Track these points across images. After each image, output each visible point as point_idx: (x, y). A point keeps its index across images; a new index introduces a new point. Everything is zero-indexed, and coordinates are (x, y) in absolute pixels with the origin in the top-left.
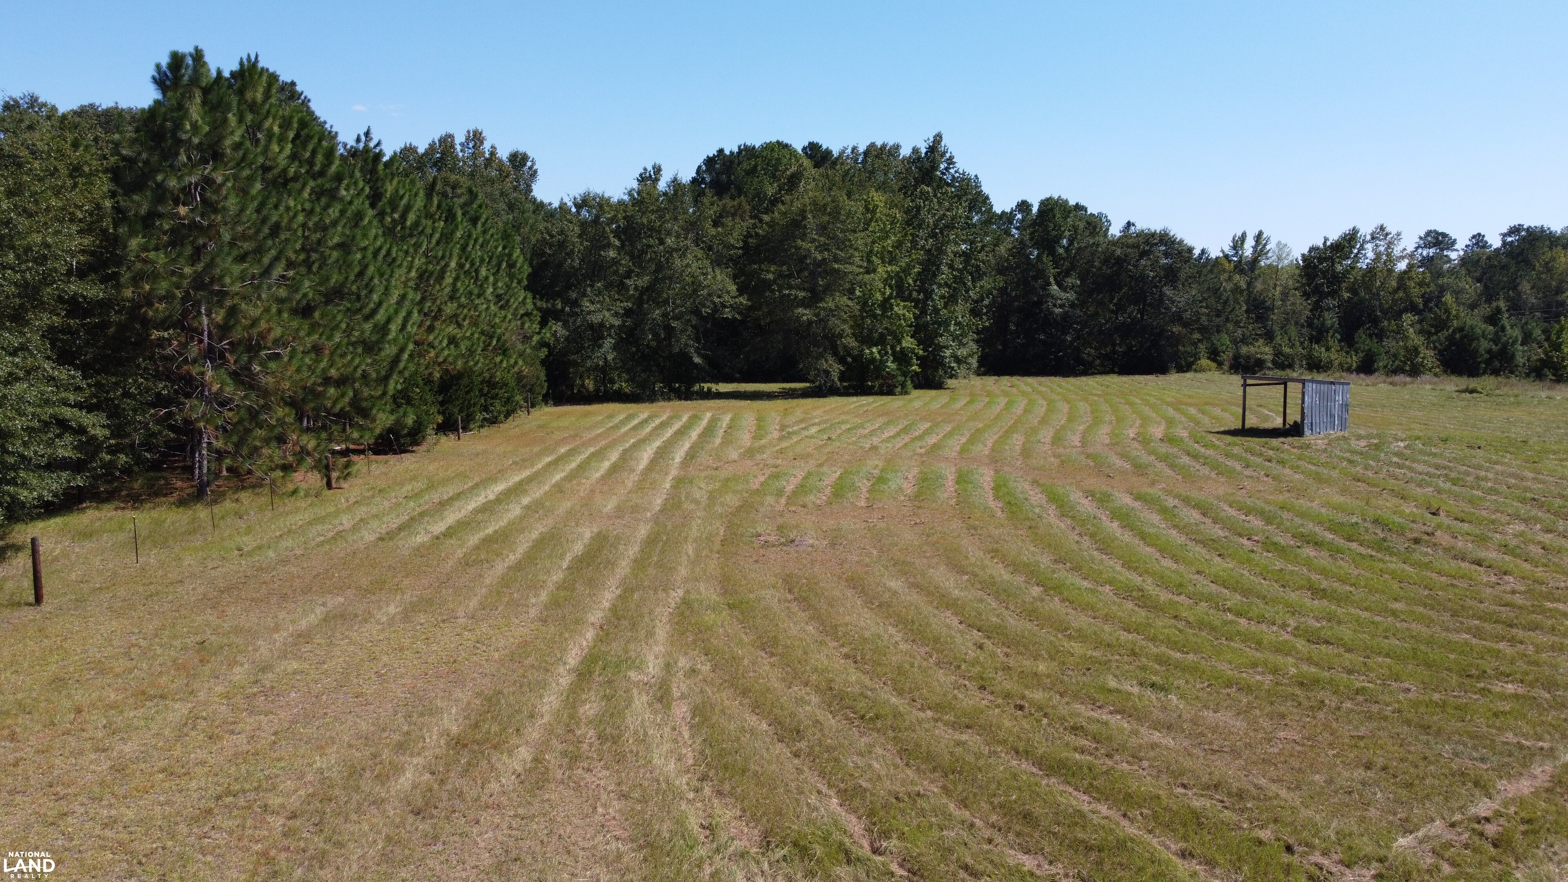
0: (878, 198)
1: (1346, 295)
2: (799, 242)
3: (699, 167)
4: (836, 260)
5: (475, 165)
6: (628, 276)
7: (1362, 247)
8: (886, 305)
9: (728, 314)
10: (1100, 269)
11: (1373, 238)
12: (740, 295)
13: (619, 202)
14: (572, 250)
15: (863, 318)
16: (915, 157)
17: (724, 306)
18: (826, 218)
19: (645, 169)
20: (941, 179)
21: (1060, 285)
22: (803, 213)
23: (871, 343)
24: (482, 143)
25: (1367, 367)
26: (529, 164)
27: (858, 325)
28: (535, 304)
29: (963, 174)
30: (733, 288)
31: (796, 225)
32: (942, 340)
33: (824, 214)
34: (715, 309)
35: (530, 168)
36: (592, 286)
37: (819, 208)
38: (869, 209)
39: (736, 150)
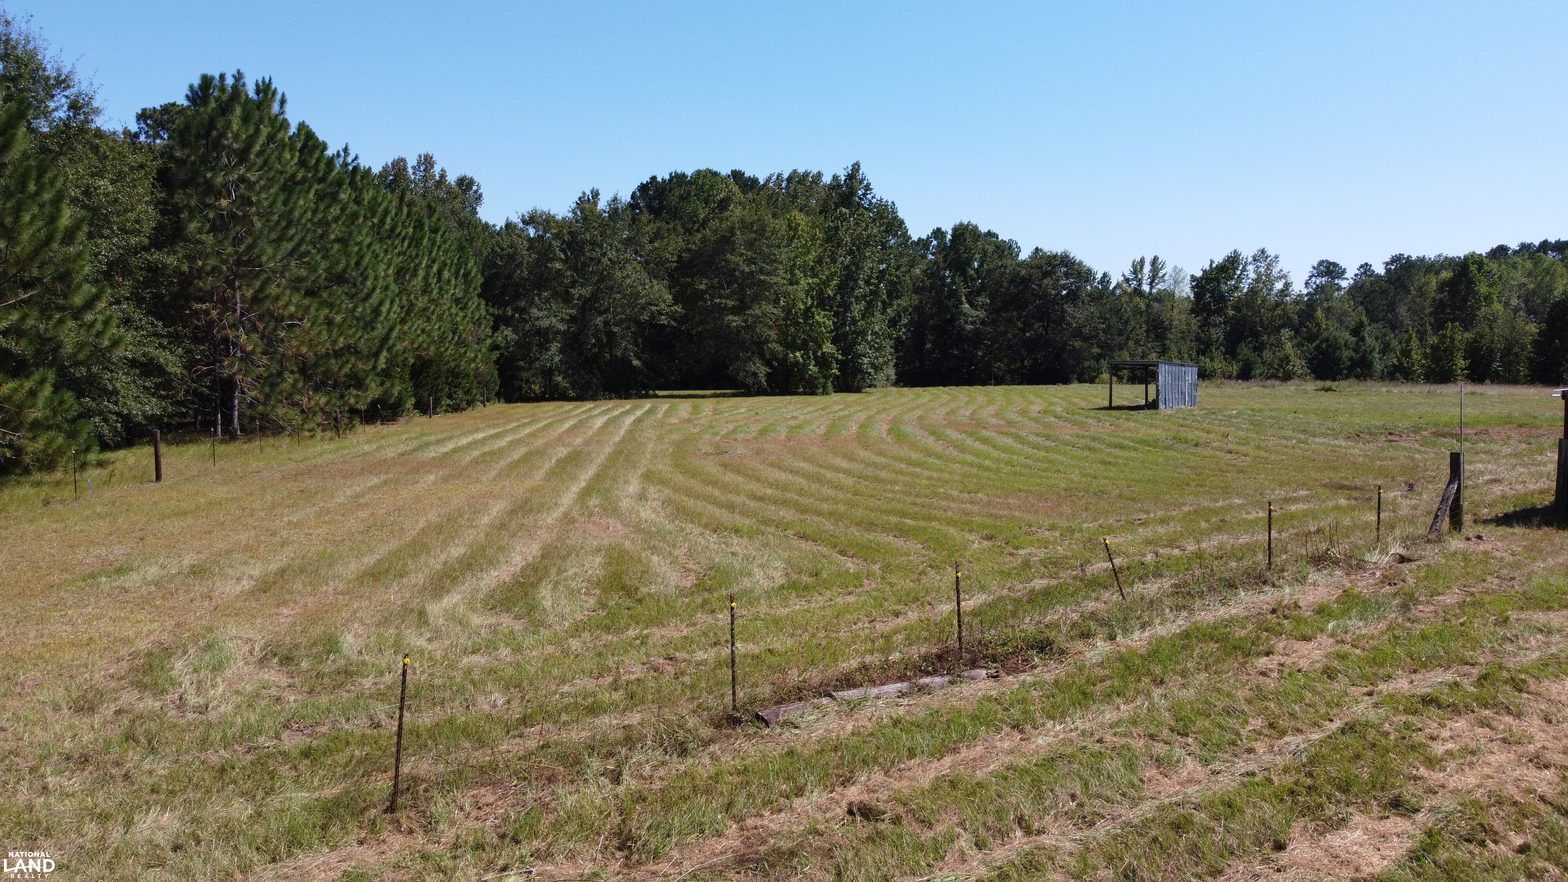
0: (800, 218)
1: (1231, 312)
2: (729, 255)
3: (634, 193)
4: (762, 271)
5: (425, 187)
6: (573, 287)
7: (1244, 269)
8: (807, 313)
9: (663, 320)
10: (1008, 289)
11: (1255, 260)
12: (675, 304)
13: (563, 219)
14: (521, 262)
15: (787, 326)
16: (836, 184)
17: (660, 313)
18: (754, 235)
19: (584, 193)
20: (859, 204)
21: (971, 305)
22: (732, 230)
23: (794, 348)
24: (432, 167)
25: (1245, 375)
26: (475, 188)
27: (783, 333)
28: (487, 311)
29: (881, 200)
30: (669, 297)
31: (726, 241)
32: (860, 348)
33: (751, 231)
34: (653, 316)
35: (476, 192)
36: (539, 295)
37: (746, 226)
38: (792, 227)
39: (667, 177)
